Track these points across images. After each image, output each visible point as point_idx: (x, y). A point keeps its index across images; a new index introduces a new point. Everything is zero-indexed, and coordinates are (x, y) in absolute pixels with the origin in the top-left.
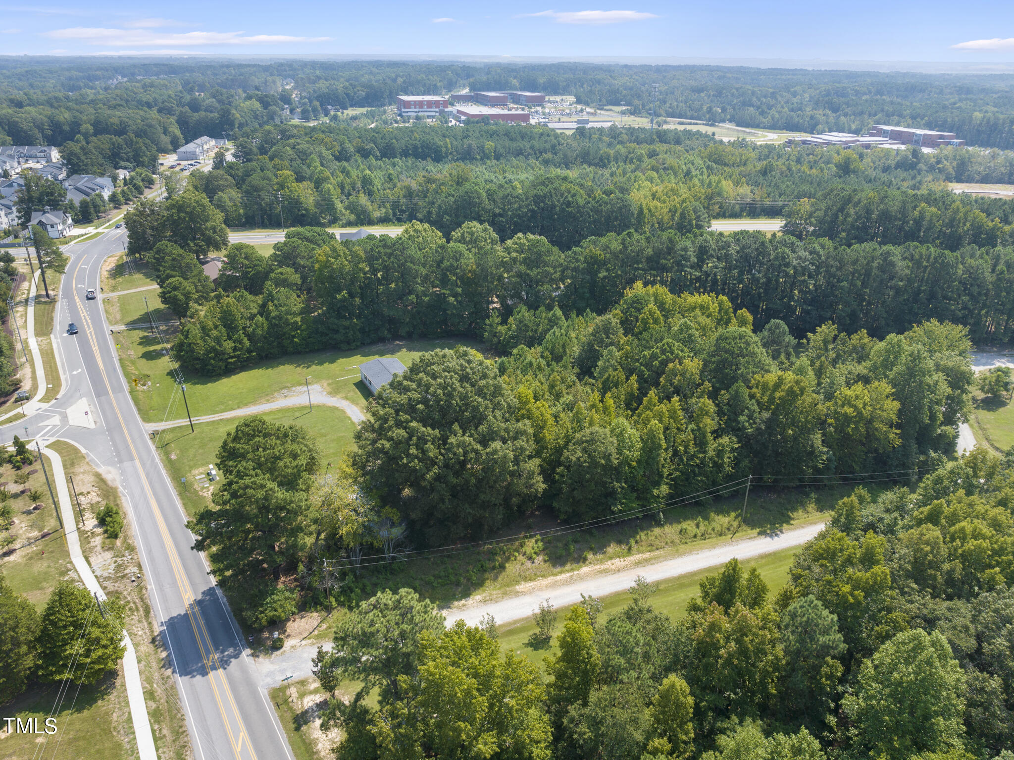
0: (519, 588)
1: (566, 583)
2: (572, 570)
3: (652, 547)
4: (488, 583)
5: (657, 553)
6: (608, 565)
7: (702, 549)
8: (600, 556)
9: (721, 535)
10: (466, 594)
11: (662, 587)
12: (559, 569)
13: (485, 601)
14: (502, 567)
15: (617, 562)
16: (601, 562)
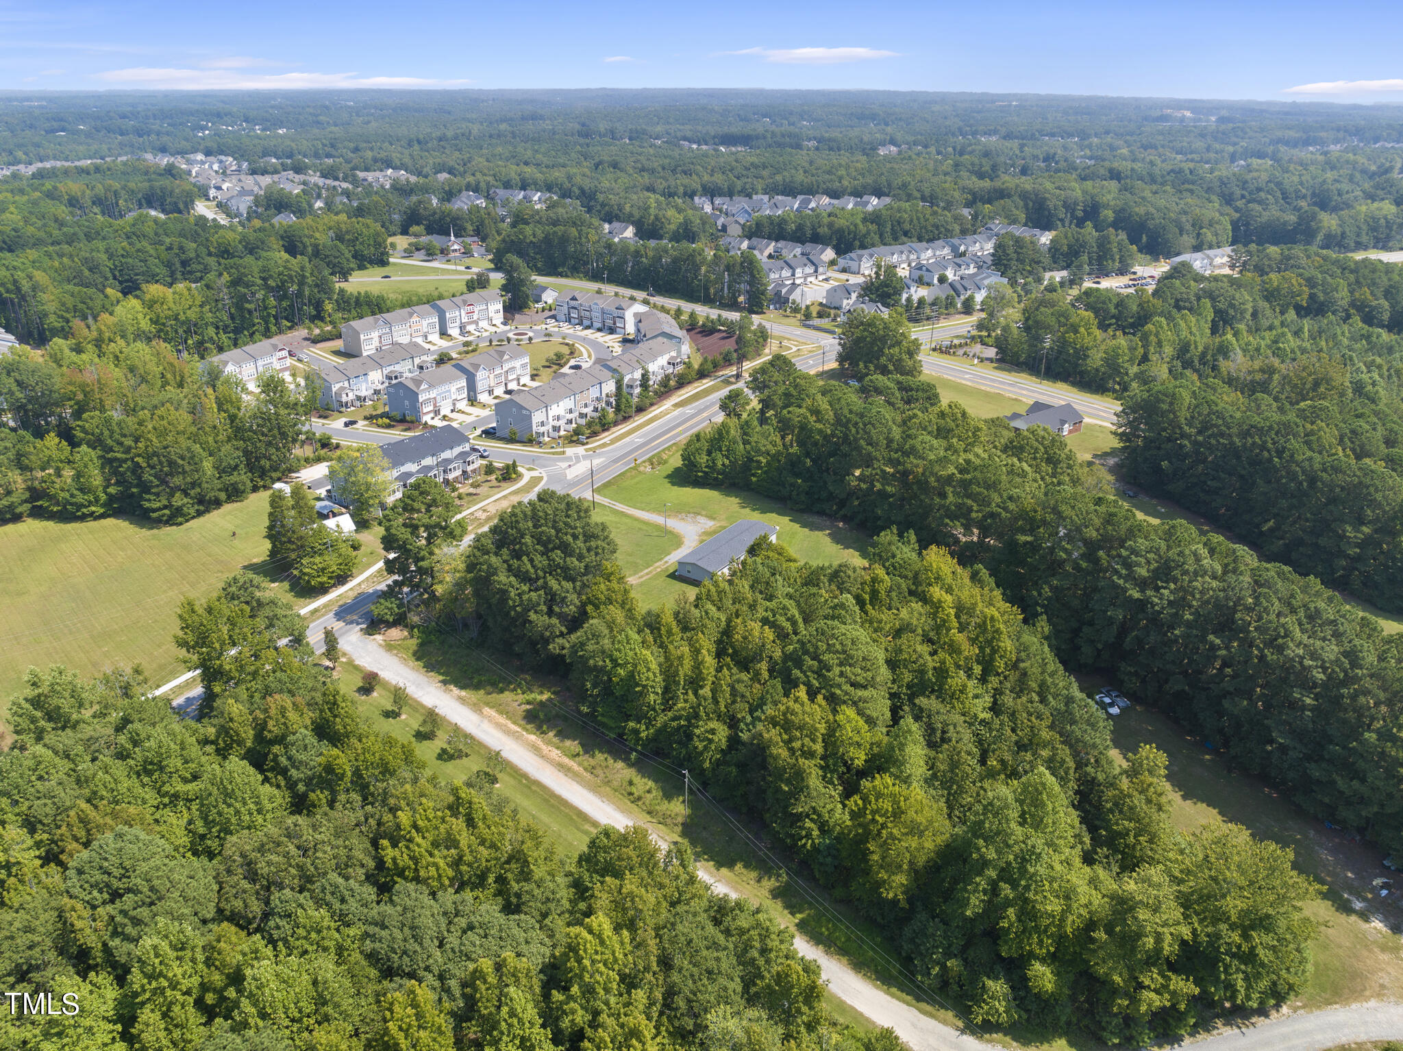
0: (487, 710)
1: (508, 732)
2: (527, 730)
3: (592, 770)
4: (482, 692)
5: (587, 775)
6: (545, 749)
7: (613, 803)
8: (556, 740)
9: (649, 813)
10: (463, 687)
11: (534, 788)
12: (523, 723)
13: (460, 699)
14: (502, 691)
15: (555, 754)
16: (549, 743)
